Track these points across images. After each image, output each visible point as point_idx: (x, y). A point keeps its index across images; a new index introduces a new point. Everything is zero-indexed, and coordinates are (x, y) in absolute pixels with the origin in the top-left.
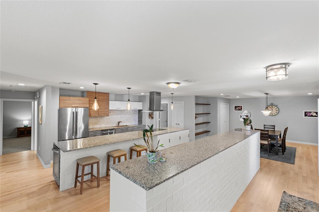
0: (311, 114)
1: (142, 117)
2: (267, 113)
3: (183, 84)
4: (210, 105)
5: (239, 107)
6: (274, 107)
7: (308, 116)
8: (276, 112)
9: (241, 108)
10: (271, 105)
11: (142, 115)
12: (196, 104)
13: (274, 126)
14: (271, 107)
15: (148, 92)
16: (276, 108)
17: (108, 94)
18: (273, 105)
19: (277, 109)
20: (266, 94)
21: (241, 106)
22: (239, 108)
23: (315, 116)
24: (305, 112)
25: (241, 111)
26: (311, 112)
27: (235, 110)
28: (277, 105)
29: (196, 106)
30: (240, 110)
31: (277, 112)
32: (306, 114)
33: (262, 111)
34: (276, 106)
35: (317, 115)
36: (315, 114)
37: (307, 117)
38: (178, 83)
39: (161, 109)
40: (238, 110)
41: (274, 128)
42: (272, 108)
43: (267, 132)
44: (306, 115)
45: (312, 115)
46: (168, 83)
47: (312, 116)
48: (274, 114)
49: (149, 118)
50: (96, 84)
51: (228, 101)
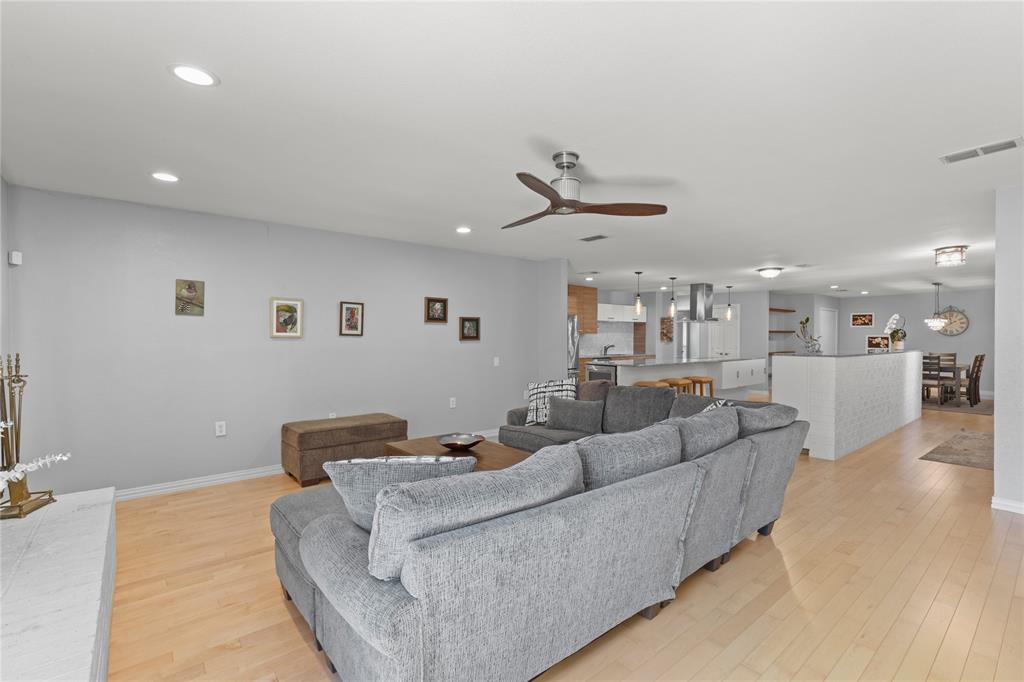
1: (644, 338)
2: (937, 324)
3: (788, 269)
4: (796, 312)
5: (864, 316)
6: (955, 314)
8: (961, 328)
9: (871, 321)
10: (948, 311)
11: (644, 335)
12: (771, 310)
13: (954, 355)
14: (948, 315)
15: (686, 285)
16: (960, 316)
17: (596, 289)
18: (954, 310)
19: (964, 320)
20: (935, 284)
21: (871, 316)
22: (864, 319)
25: (871, 326)
27: (854, 325)
28: (965, 312)
29: (770, 313)
30: (868, 324)
31: (964, 326)
33: (926, 321)
34: (962, 313)
38: (780, 269)
39: (714, 316)
40: (862, 324)
41: (954, 360)
42: (951, 316)
43: (937, 361)
46: (760, 270)
48: (955, 332)
49: (662, 339)
50: (639, 273)
51: (837, 302)
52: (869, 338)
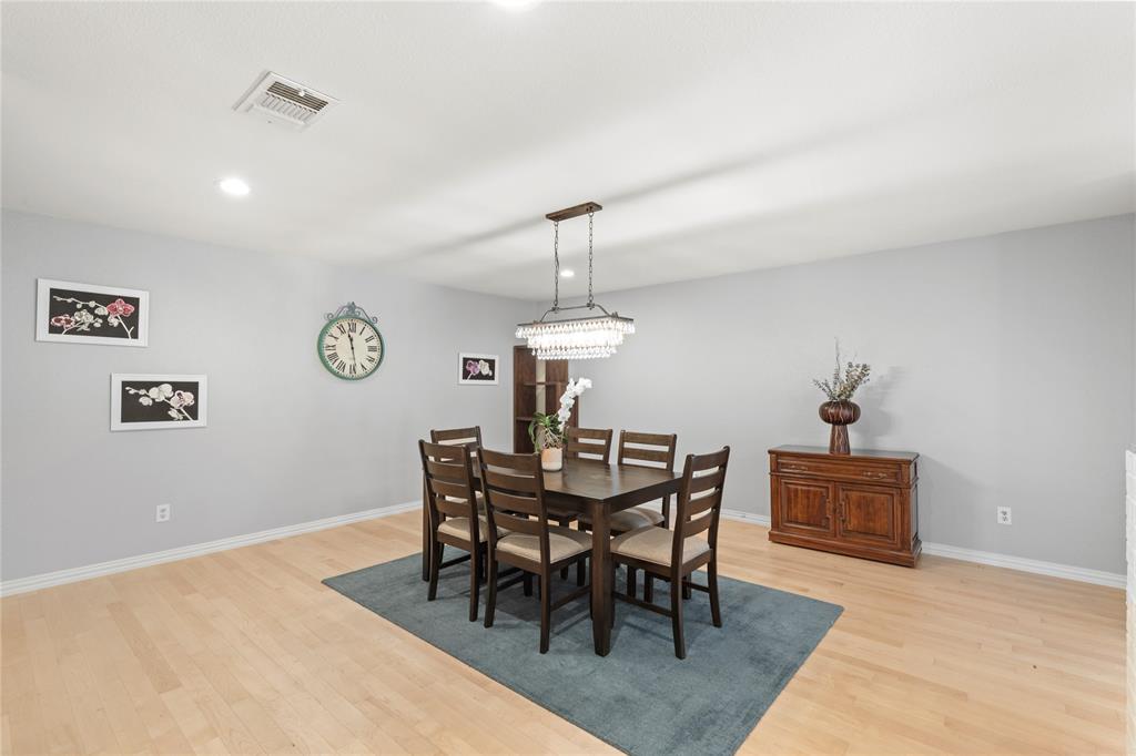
0: (479, 366)
5: (106, 300)
6: (360, 326)
8: (371, 360)
9: (132, 320)
10: (347, 316)
14: (345, 326)
16: (369, 332)
18: (357, 317)
21: (135, 302)
22: (102, 311)
24: (465, 361)
25: (130, 341)
26: (478, 361)
27: (53, 330)
28: (375, 319)
30: (117, 333)
31: (375, 356)
32: (467, 367)
34: (370, 323)
35: (491, 374)
36: (486, 371)
37: (468, 382)
40: (93, 331)
42: (352, 334)
45: (480, 372)
47: (480, 376)
48: (359, 371)
52: (125, 384)
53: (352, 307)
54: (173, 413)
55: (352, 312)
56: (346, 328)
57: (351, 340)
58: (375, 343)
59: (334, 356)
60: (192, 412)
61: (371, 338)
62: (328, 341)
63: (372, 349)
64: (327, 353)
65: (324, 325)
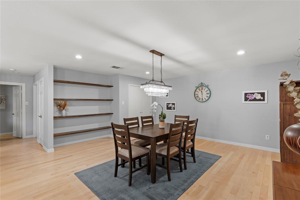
0: (254, 96)
4: (113, 87)
6: (204, 88)
7: (250, 100)
8: (207, 97)
12: (55, 81)
16: (207, 89)
18: (203, 86)
23: (260, 100)
24: (246, 94)
26: (253, 93)
28: (208, 85)
29: (54, 85)
31: (208, 95)
32: (247, 97)
34: (207, 87)
35: (262, 98)
36: (259, 97)
37: (247, 102)
42: (202, 90)
44: (246, 99)
45: (255, 98)
47: (255, 100)
52: (167, 104)
53: (202, 83)
54: (172, 109)
55: (202, 85)
56: (201, 89)
57: (202, 92)
58: (208, 92)
59: (198, 96)
60: (174, 108)
61: (207, 91)
62: (196, 93)
63: (207, 94)
64: (196, 96)
65: (195, 89)
